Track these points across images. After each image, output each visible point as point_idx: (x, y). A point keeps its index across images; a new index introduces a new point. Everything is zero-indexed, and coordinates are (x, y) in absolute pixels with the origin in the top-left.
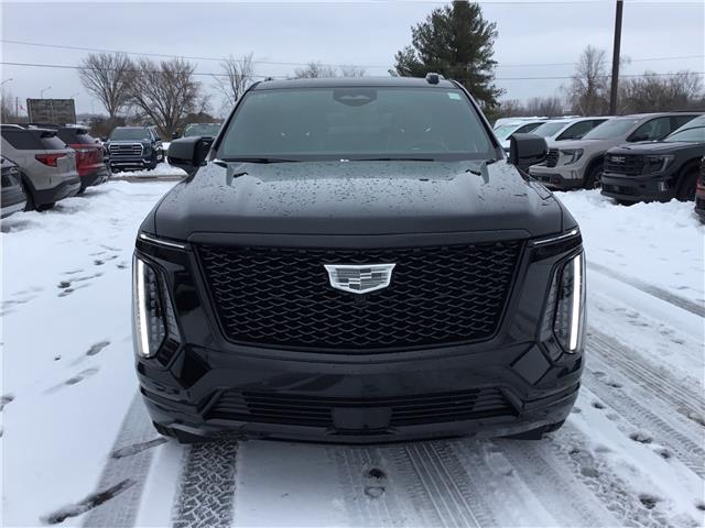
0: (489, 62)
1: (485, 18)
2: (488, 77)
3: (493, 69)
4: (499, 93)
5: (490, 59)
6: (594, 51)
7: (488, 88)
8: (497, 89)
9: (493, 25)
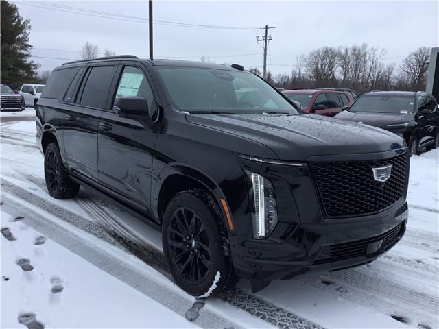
0: (26, 45)
1: (21, 16)
2: (27, 55)
3: (29, 50)
4: (36, 66)
5: (27, 43)
6: (91, 46)
7: (28, 62)
8: (35, 63)
9: (28, 21)
